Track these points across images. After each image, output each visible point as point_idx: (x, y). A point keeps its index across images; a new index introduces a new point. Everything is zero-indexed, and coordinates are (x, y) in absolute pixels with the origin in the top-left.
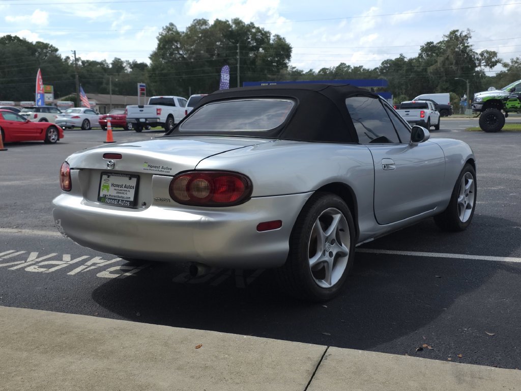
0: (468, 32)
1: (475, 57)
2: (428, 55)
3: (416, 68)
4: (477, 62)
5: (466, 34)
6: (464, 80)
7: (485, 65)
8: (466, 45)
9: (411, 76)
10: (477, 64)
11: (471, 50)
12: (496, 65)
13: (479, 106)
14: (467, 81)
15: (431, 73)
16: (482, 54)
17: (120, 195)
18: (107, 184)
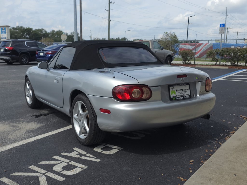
17: (183, 94)
18: (174, 91)
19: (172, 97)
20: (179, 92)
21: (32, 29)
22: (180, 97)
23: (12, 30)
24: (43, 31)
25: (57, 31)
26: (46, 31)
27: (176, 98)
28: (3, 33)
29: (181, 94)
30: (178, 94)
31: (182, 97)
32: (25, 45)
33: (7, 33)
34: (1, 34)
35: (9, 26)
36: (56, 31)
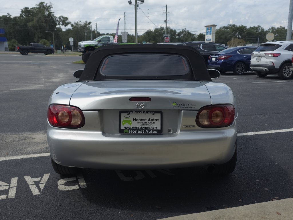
0: (51, 4)
1: (56, 19)
2: (26, 16)
3: (19, 23)
4: (57, 22)
5: (49, 5)
6: (51, 32)
7: (62, 25)
8: (50, 11)
9: (16, 28)
10: (58, 24)
11: (53, 15)
12: (68, 25)
13: (82, 50)
14: (53, 33)
15: (30, 26)
16: (60, 18)
17: (145, 126)
18: (129, 120)
19: (122, 127)
20: (138, 121)
21: (246, 27)
22: (138, 130)
23: (223, 29)
24: (259, 29)
25: (278, 28)
26: (263, 29)
27: (130, 131)
28: (209, 34)
29: (142, 126)
30: (135, 125)
31: (142, 130)
32: (200, 48)
33: (213, 33)
34: (207, 35)
35: (216, 25)
36: (276, 28)
